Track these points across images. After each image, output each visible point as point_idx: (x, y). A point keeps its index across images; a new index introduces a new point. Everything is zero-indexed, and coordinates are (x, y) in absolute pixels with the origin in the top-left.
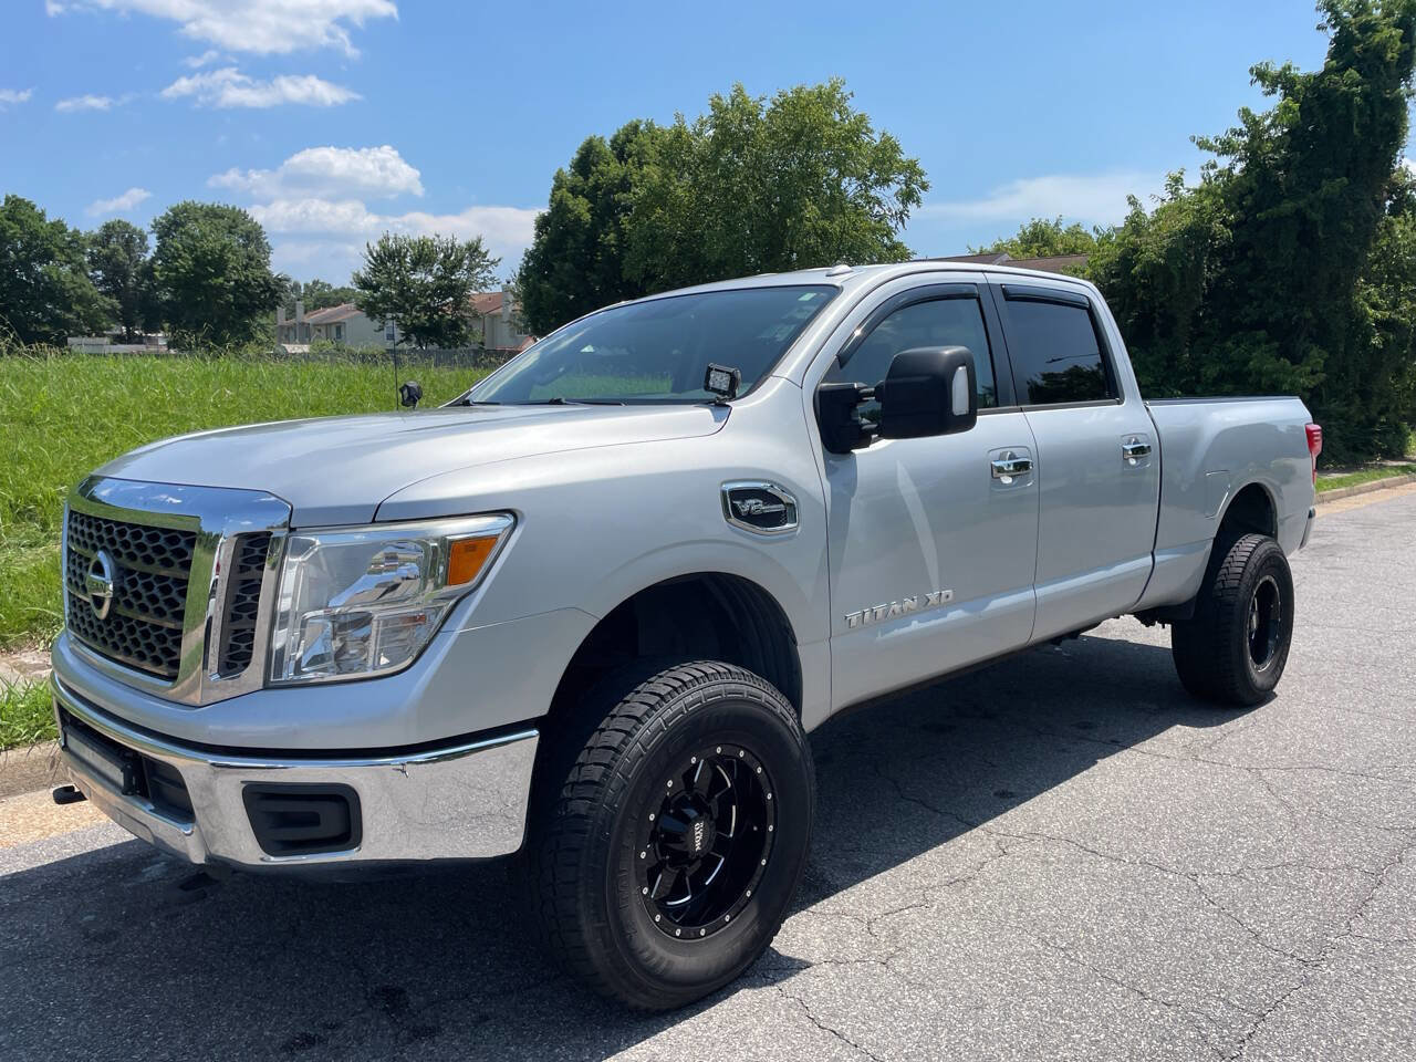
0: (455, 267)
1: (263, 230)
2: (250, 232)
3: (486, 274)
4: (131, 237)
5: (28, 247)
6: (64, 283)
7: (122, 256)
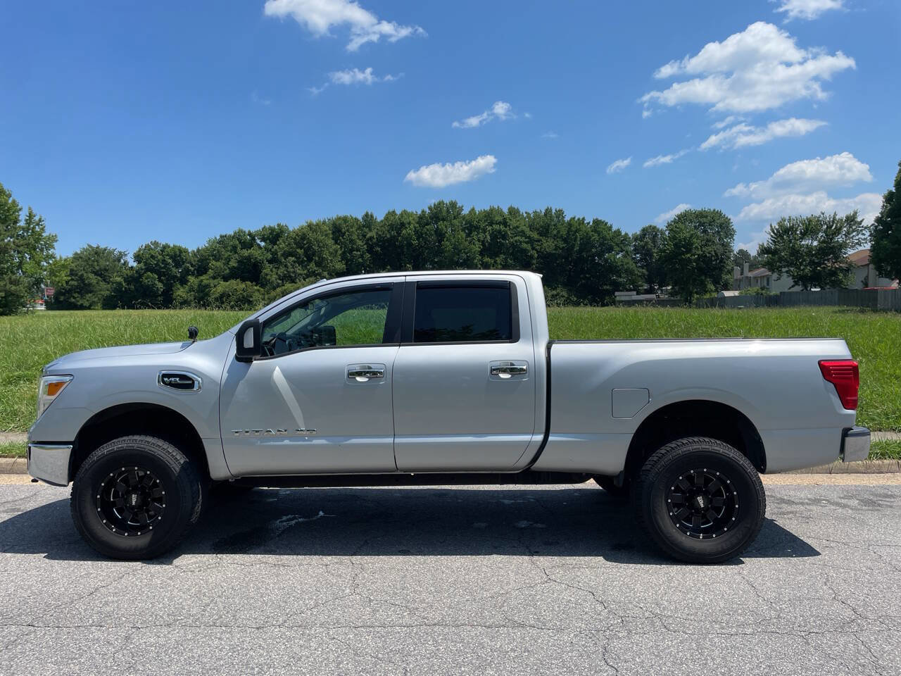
0: (835, 233)
1: (731, 221)
2: (723, 224)
3: (860, 236)
4: (656, 234)
5: (602, 244)
6: (617, 263)
7: (650, 245)
